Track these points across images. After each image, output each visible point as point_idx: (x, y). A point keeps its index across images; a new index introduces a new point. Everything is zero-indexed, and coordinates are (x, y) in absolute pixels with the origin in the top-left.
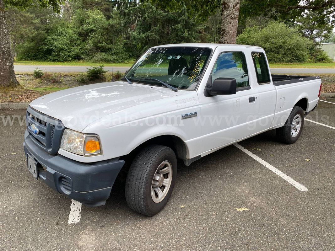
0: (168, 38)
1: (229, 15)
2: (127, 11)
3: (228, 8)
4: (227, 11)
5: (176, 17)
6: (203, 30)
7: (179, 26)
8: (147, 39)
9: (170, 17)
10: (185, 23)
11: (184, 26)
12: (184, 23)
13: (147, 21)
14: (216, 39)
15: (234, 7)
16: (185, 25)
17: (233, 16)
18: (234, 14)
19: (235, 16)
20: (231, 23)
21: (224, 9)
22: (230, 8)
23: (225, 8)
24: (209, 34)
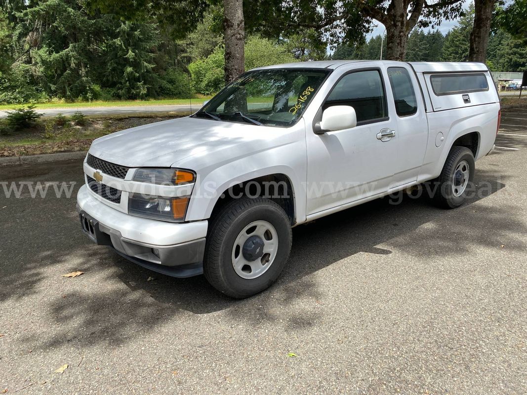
0: (101, 61)
1: (234, 35)
2: (22, 14)
3: (232, 26)
4: (231, 30)
5: (111, 26)
6: (156, 49)
7: (118, 41)
8: (64, 62)
9: (100, 27)
10: (127, 37)
11: (126, 41)
12: (125, 37)
13: (60, 31)
14: (176, 61)
15: (238, 25)
16: (127, 39)
17: (239, 36)
18: (239, 34)
19: (241, 36)
20: (237, 45)
21: (226, 27)
22: (234, 26)
23: (228, 26)
24: (165, 54)
